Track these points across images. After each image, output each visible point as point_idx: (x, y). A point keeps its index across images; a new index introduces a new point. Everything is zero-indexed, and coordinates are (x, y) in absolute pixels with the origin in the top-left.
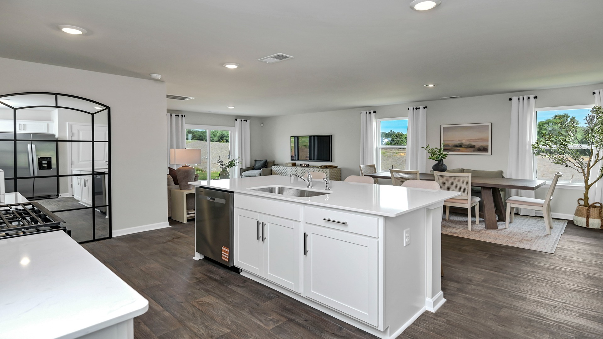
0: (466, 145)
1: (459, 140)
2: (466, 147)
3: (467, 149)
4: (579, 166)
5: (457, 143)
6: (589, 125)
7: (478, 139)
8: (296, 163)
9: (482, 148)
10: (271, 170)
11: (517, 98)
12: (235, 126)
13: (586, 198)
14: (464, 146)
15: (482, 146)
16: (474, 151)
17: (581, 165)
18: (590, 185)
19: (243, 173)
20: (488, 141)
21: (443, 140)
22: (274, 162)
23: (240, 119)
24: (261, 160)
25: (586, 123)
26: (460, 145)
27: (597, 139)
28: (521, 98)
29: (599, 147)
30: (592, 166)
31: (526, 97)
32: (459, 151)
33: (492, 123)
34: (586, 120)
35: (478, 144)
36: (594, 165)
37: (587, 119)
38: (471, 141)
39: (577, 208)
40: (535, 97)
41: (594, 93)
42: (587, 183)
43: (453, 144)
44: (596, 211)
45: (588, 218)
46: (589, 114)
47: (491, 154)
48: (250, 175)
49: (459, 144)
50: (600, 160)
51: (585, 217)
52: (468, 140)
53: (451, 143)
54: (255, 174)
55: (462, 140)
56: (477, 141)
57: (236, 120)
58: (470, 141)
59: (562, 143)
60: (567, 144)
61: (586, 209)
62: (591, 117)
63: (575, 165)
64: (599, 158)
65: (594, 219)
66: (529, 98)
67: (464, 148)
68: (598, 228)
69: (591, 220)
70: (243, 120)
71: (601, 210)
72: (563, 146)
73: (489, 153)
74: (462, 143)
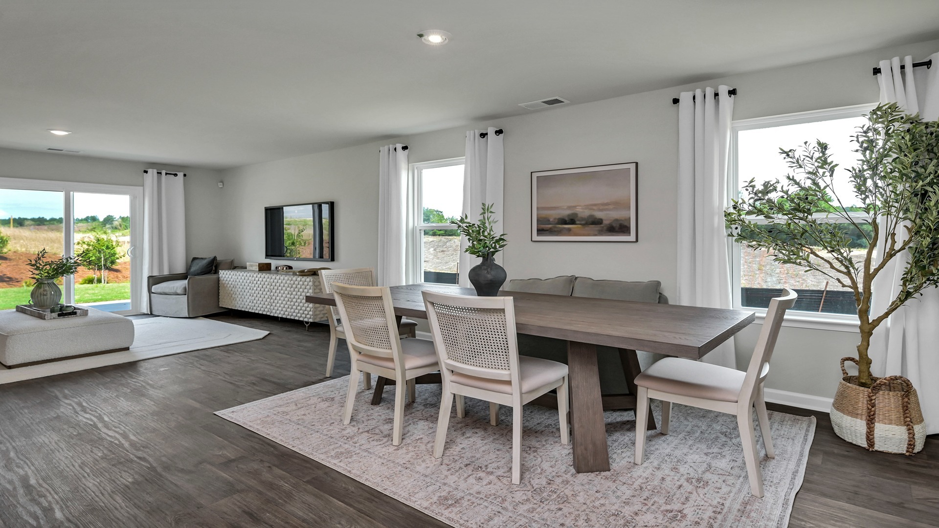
0: (583, 219)
1: (569, 208)
2: (583, 222)
3: (586, 228)
4: (843, 269)
5: (565, 213)
6: (865, 156)
7: (607, 204)
8: (270, 264)
9: (618, 225)
10: (218, 280)
11: (691, 94)
12: (143, 186)
13: (864, 361)
14: (579, 221)
15: (617, 220)
16: (600, 233)
17: (847, 267)
18: (875, 324)
19: (153, 287)
20: (628, 208)
21: (538, 208)
22: (232, 262)
23: (155, 171)
24: (205, 259)
25: (857, 151)
26: (571, 218)
27: (888, 195)
28: (699, 93)
29: (893, 216)
30: (877, 271)
31: (710, 92)
32: (569, 232)
33: (637, 164)
34: (858, 141)
35: (609, 216)
36: (882, 266)
37: (861, 139)
38: (595, 208)
39: (839, 389)
40: (732, 92)
41: (877, 71)
42: (865, 318)
43: (558, 217)
44: (892, 400)
45: (871, 421)
46: (864, 126)
47: (637, 241)
48: (167, 291)
49: (569, 215)
50: (899, 251)
51: (864, 417)
52: (587, 205)
53: (554, 215)
54: (175, 288)
55: (575, 207)
56: (607, 207)
57: (146, 172)
58: (591, 209)
59: (797, 207)
60: (809, 210)
61: (866, 393)
62: (870, 134)
63: (832, 267)
64: (897, 247)
65: (888, 427)
66: (716, 95)
67: (579, 226)
68: (900, 452)
69: (881, 429)
70: (164, 172)
71: (906, 400)
72: (801, 215)
73: (632, 237)
74: (576, 215)
